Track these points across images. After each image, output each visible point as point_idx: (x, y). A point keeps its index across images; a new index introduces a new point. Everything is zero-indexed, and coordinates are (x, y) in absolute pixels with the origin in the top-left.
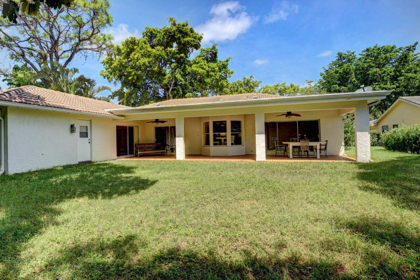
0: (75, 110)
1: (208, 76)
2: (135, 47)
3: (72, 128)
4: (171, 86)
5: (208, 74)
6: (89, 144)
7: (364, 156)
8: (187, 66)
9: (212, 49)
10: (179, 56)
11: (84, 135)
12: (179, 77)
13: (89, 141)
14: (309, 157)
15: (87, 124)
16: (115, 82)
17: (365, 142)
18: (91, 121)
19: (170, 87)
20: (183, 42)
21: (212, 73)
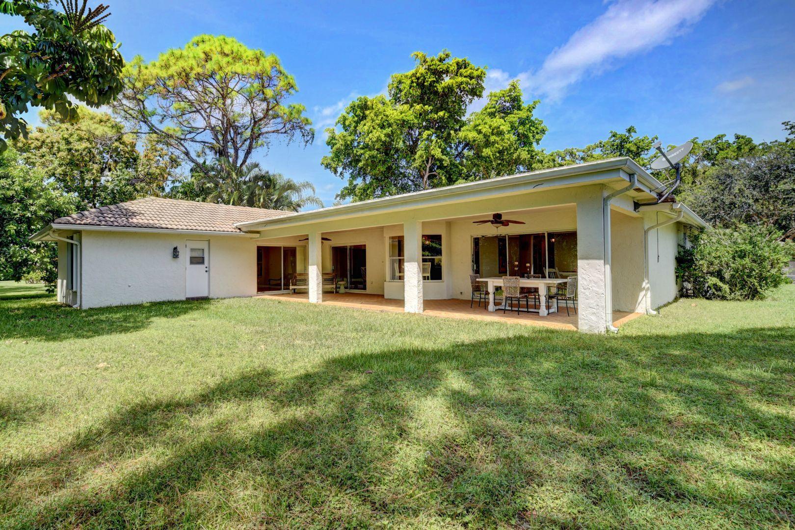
0: (167, 228)
1: (488, 144)
2: (367, 112)
3: (175, 253)
4: (426, 171)
5: (487, 140)
6: (207, 274)
7: (593, 318)
8: (452, 132)
9: (510, 90)
10: (436, 116)
11: (197, 260)
12: (437, 153)
13: (207, 269)
14: (530, 310)
15: (203, 245)
16: (341, 173)
17: (595, 283)
18: (209, 241)
19: (424, 172)
20: (440, 90)
21: (493, 138)
